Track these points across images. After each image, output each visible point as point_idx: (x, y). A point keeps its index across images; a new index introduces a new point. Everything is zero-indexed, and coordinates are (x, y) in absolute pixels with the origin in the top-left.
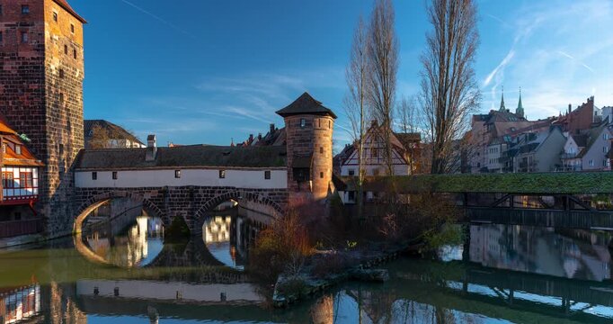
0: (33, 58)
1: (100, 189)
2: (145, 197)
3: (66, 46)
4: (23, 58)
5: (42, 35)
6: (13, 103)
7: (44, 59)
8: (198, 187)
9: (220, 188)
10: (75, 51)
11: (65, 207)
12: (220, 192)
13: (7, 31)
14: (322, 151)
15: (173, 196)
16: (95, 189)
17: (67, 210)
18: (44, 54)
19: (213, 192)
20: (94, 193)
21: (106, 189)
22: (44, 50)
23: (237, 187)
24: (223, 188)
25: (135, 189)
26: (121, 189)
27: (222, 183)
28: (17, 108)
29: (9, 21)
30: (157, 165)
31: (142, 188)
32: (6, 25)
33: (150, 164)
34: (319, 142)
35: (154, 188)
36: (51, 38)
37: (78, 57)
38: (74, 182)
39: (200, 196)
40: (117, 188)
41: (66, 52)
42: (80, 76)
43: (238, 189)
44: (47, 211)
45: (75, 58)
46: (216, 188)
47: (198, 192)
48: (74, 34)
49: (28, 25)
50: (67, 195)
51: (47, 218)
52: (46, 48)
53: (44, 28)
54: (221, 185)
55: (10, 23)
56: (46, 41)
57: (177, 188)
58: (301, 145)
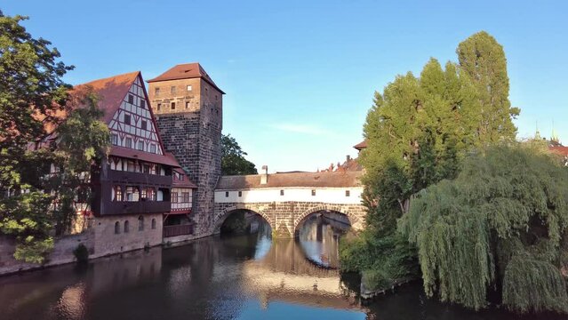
0: (192, 119)
1: (231, 203)
2: (259, 209)
3: (212, 110)
4: (187, 118)
8: (296, 203)
10: (217, 112)
12: (312, 206)
13: (178, 102)
15: (279, 209)
16: (227, 203)
18: (199, 116)
19: (307, 206)
20: (226, 206)
21: (234, 204)
22: (199, 113)
24: (314, 203)
25: (253, 203)
26: (244, 204)
27: (314, 199)
28: (182, 150)
30: (268, 187)
31: (258, 203)
32: (177, 99)
35: (266, 203)
36: (204, 105)
38: (214, 199)
39: (298, 209)
40: (241, 203)
43: (325, 204)
46: (309, 203)
47: (296, 206)
48: (217, 101)
49: (190, 98)
50: (210, 208)
55: (179, 97)
57: (282, 203)
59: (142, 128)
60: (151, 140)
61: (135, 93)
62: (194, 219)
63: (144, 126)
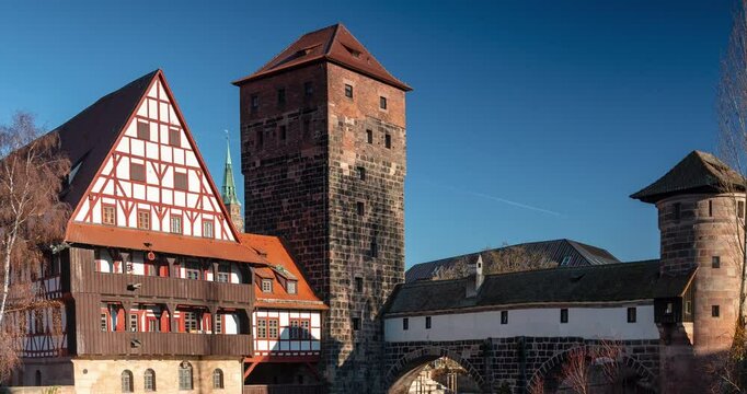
0: (316, 157)
1: (412, 344)
2: (463, 357)
3: (369, 132)
4: (306, 158)
5: (325, 122)
6: (297, 223)
7: (327, 156)
8: (530, 339)
9: (561, 339)
10: (388, 137)
11: (363, 370)
12: (560, 347)
13: (291, 124)
14: (716, 263)
15: (498, 354)
16: (406, 343)
17: (368, 375)
18: (327, 149)
19: (551, 347)
20: (406, 350)
21: (419, 344)
22: (327, 142)
23: (585, 338)
24: (565, 340)
25: (452, 343)
26: (435, 344)
27: (564, 331)
28: (300, 230)
29: (292, 109)
30: (478, 304)
31: (458, 343)
32: (290, 116)
33: (471, 303)
34: (708, 248)
35: (474, 342)
36: (341, 124)
37: (393, 144)
38: (382, 333)
39: (533, 353)
40: (430, 343)
41: (370, 141)
42: (397, 173)
43: (587, 341)
44: (330, 374)
45: (388, 146)
46: (554, 340)
47: (530, 347)
48: (386, 111)
49: (311, 111)
50: (367, 353)
51: (330, 384)
52: (331, 139)
53: (326, 111)
54: (564, 335)
55: (292, 112)
56: (330, 129)
57: (503, 340)
58: (674, 255)
59: (176, 188)
60: (202, 211)
61: (153, 115)
62: (326, 374)
63: (181, 183)
